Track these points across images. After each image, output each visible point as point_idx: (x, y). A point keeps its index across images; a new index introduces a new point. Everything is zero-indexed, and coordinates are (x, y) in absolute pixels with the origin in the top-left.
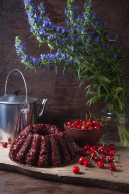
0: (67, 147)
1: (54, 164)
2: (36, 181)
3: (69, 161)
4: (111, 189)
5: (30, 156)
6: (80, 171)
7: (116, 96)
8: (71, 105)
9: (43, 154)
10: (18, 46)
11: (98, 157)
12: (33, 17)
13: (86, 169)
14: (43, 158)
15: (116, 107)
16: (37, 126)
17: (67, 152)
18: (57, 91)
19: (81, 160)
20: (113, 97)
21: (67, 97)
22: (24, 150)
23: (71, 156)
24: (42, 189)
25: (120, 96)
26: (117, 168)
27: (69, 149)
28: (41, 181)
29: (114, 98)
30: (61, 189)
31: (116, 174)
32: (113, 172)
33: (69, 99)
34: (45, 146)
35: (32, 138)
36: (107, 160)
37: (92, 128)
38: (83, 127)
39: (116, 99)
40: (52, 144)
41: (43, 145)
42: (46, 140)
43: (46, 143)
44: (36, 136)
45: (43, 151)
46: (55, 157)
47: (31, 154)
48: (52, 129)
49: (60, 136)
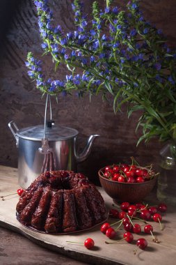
1: (65, 230)
3: (88, 228)
5: (34, 217)
6: (95, 245)
9: (52, 215)
10: (30, 66)
11: (130, 224)
12: (44, 27)
14: (51, 222)
16: (55, 174)
17: (87, 215)
18: (106, 118)
19: (104, 226)
21: (119, 127)
22: (29, 208)
26: (151, 244)
27: (91, 210)
35: (41, 192)
36: (143, 230)
37: (133, 181)
38: (120, 178)
40: (66, 203)
41: (53, 203)
42: (57, 197)
43: (57, 202)
44: (46, 190)
45: (51, 211)
46: (67, 221)
47: (36, 214)
48: (75, 179)
49: (79, 192)
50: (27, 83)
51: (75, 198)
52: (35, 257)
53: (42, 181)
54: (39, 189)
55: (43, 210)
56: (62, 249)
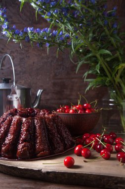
0: (59, 132)
1: (39, 155)
5: (5, 145)
6: (75, 164)
7: (118, 79)
8: (70, 99)
9: (24, 141)
11: (101, 145)
13: (85, 162)
14: (23, 147)
15: (119, 93)
17: (58, 139)
19: (77, 148)
20: (114, 81)
21: (65, 90)
23: (65, 145)
25: (123, 79)
27: (61, 135)
28: (18, 181)
29: (116, 82)
33: (67, 92)
34: (27, 130)
36: (114, 150)
39: (119, 83)
40: (37, 128)
41: (24, 129)
42: (28, 122)
44: (16, 118)
45: (23, 137)
46: (40, 145)
47: (7, 142)
48: (41, 113)
49: (48, 118)
51: (46, 123)
52: (8, 185)
53: (10, 114)
54: (8, 118)
55: (14, 137)
56: (39, 171)
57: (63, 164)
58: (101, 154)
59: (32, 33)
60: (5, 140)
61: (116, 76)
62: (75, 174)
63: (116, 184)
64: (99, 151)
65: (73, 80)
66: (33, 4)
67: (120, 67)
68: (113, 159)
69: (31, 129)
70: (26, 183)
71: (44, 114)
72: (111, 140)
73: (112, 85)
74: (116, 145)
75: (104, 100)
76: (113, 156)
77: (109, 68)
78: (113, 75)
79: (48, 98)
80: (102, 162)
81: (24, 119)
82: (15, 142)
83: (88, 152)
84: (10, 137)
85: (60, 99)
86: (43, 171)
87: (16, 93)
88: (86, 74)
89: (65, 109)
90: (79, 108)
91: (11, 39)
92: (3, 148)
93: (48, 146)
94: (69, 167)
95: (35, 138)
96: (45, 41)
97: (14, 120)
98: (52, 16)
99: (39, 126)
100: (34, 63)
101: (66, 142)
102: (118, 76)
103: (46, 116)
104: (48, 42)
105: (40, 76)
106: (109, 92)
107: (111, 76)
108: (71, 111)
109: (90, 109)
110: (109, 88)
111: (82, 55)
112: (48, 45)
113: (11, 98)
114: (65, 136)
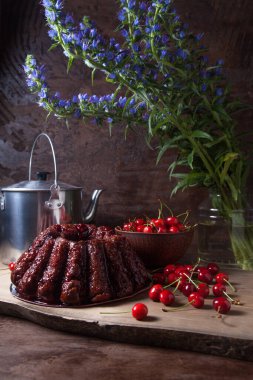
0: (126, 264)
1: (94, 299)
2: (53, 336)
3: (129, 294)
4: (220, 355)
5: (43, 283)
6: (149, 314)
7: (224, 176)
8: (147, 205)
9: (72, 277)
10: (30, 72)
11: (190, 284)
13: (165, 311)
14: (70, 287)
15: (226, 198)
16: (68, 227)
17: (125, 275)
19: (153, 290)
20: (219, 179)
21: (139, 190)
22: (33, 271)
24: (59, 354)
25: (233, 176)
26: (233, 307)
27: (129, 269)
28: (64, 337)
29: (222, 181)
30: (103, 356)
31: (230, 319)
32: (223, 316)
33: (142, 193)
34: (76, 261)
35: (51, 246)
36: (211, 293)
39: (226, 182)
40: (92, 258)
41: (72, 259)
42: (79, 248)
43: (79, 256)
44: (59, 242)
45: (71, 271)
46: (97, 284)
47: (46, 278)
48: (98, 233)
49: (110, 242)
50: (17, 141)
51: (105, 250)
53: (50, 234)
54: (47, 242)
55: (56, 271)
56: (95, 324)
57: (131, 314)
58: (190, 299)
59: (85, 103)
60: (42, 276)
61: (221, 170)
62: (148, 329)
63: (208, 345)
64: (187, 294)
65: (153, 173)
66: (87, 62)
67: (226, 159)
68: (208, 308)
69: (83, 259)
70: (75, 341)
71: (103, 234)
72: (208, 276)
73: (215, 185)
74: (215, 284)
75: (201, 208)
76: (208, 302)
77: (209, 158)
78: (217, 169)
79: (110, 202)
80: (191, 312)
81: (72, 244)
82: (58, 279)
83: (170, 297)
84: (50, 271)
85: (130, 204)
86: (101, 324)
87: (57, 198)
88: (173, 166)
89: (137, 225)
90: (159, 225)
91: (52, 114)
92: (40, 288)
93: (109, 286)
94: (139, 319)
95: (89, 273)
96: (106, 115)
97: (56, 244)
98: (117, 78)
99: (95, 255)
100: (87, 144)
101: (137, 280)
102: (225, 171)
103: (106, 237)
104: (112, 116)
105: (98, 165)
106: (211, 195)
107: (214, 170)
108: (146, 229)
109: (176, 226)
110: (210, 190)
111: (166, 136)
112: (110, 120)
113: (50, 206)
114: (136, 269)
